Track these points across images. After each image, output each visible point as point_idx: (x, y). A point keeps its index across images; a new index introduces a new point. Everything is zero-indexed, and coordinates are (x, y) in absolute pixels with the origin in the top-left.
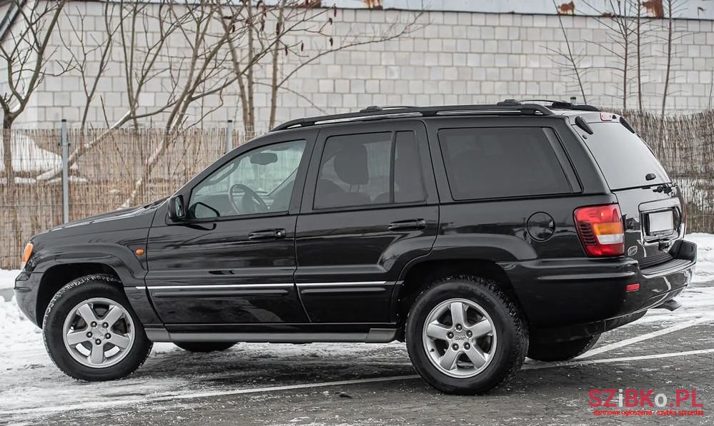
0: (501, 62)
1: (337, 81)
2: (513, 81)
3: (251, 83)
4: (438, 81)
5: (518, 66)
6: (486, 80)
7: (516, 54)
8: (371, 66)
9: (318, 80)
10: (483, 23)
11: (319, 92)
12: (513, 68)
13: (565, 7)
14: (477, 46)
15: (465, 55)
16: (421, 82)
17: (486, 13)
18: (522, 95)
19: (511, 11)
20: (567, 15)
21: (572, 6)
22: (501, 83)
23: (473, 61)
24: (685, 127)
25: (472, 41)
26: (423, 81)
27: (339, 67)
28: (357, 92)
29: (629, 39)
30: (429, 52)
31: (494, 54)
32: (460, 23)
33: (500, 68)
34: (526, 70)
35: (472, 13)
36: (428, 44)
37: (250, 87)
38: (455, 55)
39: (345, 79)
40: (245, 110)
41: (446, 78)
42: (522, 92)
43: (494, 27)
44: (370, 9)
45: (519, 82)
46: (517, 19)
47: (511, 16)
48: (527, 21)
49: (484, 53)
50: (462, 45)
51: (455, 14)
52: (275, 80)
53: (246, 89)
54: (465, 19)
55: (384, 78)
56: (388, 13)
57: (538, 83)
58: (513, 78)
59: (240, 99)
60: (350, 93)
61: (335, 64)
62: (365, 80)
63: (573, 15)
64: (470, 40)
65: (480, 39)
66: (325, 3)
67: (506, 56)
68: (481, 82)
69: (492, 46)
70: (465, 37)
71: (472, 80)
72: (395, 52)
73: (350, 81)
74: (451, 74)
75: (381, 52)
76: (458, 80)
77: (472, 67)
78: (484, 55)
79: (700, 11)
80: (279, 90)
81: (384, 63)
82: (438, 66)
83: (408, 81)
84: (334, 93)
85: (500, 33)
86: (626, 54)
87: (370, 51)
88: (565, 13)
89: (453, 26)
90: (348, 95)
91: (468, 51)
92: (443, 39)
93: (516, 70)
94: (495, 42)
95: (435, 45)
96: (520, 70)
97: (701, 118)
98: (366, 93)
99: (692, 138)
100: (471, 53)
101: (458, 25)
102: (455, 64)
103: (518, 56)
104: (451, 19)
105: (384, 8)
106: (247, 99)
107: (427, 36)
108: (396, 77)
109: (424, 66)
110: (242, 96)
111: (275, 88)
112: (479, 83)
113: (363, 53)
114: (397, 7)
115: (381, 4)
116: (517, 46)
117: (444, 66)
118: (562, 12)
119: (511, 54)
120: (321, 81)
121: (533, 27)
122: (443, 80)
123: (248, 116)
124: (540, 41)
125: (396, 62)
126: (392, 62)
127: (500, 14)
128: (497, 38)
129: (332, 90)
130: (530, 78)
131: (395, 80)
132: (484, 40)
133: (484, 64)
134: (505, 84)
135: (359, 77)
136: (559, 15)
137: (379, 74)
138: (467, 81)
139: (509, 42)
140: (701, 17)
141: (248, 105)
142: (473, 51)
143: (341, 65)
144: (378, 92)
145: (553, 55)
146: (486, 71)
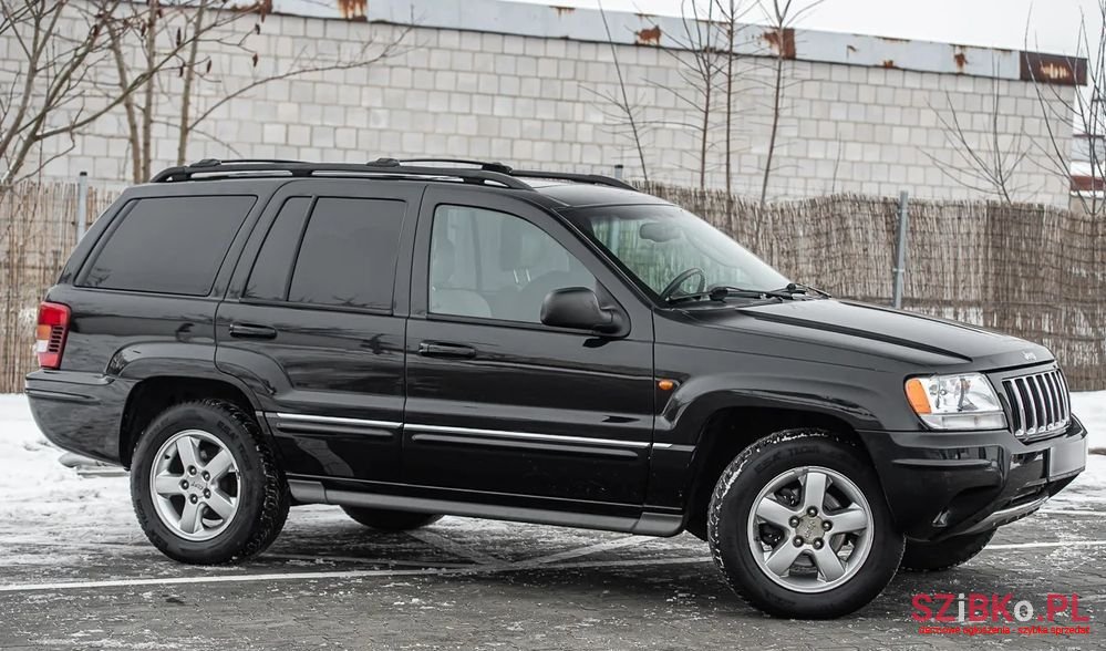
0: (546, 112)
1: (291, 128)
2: (562, 141)
3: (148, 122)
4: (447, 136)
5: (570, 119)
6: (521, 139)
7: (568, 101)
8: (346, 107)
9: (262, 124)
10: (521, 52)
11: (262, 143)
12: (563, 122)
13: (646, 34)
14: (510, 86)
15: (490, 98)
16: (421, 136)
17: (525, 37)
18: (575, 165)
19: (563, 35)
20: (649, 46)
21: (656, 33)
22: (543, 144)
23: (502, 108)
24: (788, 220)
25: (503, 78)
26: (425, 134)
27: (296, 106)
28: (322, 145)
29: (714, 81)
30: (435, 90)
31: (535, 99)
32: (485, 49)
33: (543, 121)
34: (582, 126)
35: (504, 34)
36: (435, 78)
37: (147, 128)
38: (476, 97)
39: (304, 125)
40: (137, 162)
41: (460, 132)
42: (576, 159)
43: (537, 58)
44: (347, 20)
45: (571, 144)
46: (573, 49)
47: (563, 42)
48: (588, 52)
49: (520, 97)
50: (487, 83)
51: (478, 35)
52: (185, 118)
53: (140, 131)
54: (493, 43)
55: (365, 126)
56: (375, 27)
57: (600, 146)
58: (563, 137)
59: (131, 145)
60: (311, 146)
61: (290, 101)
62: (335, 128)
63: (658, 47)
64: (499, 76)
65: (516, 76)
66: (279, 7)
67: (553, 103)
68: (513, 140)
69: (533, 87)
70: (491, 70)
71: (499, 137)
72: (383, 88)
73: (312, 127)
74: (468, 126)
75: (361, 86)
76: (479, 136)
77: (500, 118)
78: (519, 101)
79: (850, 51)
80: (191, 135)
81: (365, 104)
82: (449, 113)
83: (402, 133)
84: (287, 145)
85: (546, 68)
86: (708, 105)
87: (345, 84)
88: (646, 42)
89: (474, 53)
90: (308, 150)
91: (496, 92)
92: (457, 71)
93: (567, 126)
94: (538, 81)
95: (445, 81)
96: (573, 125)
97: (812, 207)
98: (335, 147)
99: (798, 237)
100: (499, 95)
101: (481, 52)
102: (475, 111)
103: (571, 104)
104: (473, 42)
105: (370, 19)
106: (141, 145)
107: (433, 65)
108: (383, 125)
109: (427, 112)
110: (133, 140)
111: (185, 131)
112: (509, 142)
113: (334, 87)
114: (389, 20)
115: (365, 13)
116: (570, 90)
117: (458, 114)
118: (641, 42)
119: (561, 100)
120: (267, 127)
121: (596, 62)
122: (456, 134)
123: (142, 172)
124: (607, 83)
125: (384, 101)
126: (378, 103)
127: (546, 38)
128: (540, 75)
129: (283, 141)
130: (589, 139)
131: (381, 131)
132: (520, 77)
133: (519, 113)
134: (550, 145)
135: (326, 123)
136: (637, 45)
137: (357, 119)
138: (491, 138)
139: (559, 82)
140: (850, 61)
141: (142, 156)
142: (503, 92)
143: (300, 104)
144: (354, 146)
145: (604, 104)
146: (521, 125)
